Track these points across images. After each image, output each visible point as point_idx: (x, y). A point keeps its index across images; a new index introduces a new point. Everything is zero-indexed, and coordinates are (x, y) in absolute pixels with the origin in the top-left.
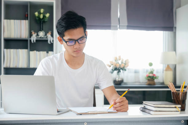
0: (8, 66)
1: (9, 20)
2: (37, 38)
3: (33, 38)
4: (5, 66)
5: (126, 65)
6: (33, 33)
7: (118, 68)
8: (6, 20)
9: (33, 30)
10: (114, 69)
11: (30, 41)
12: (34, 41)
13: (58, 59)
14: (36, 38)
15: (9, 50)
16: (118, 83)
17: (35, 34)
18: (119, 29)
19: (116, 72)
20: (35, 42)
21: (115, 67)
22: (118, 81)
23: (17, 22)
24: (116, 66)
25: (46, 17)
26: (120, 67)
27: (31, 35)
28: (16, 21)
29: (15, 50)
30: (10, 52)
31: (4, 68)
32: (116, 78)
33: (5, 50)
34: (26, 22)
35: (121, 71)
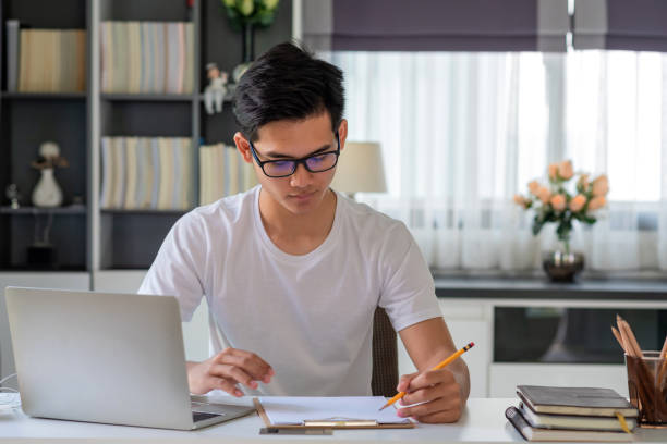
0: (118, 203)
1: (119, 25)
2: (228, 92)
3: (214, 92)
4: (106, 204)
5: (594, 203)
6: (213, 72)
7: (557, 214)
8: (108, 26)
9: (213, 62)
10: (541, 217)
11: (202, 104)
12: (214, 106)
13: (237, 218)
14: (224, 91)
15: (119, 141)
16: (563, 273)
17: (220, 76)
18: (570, 49)
19: (550, 229)
20: (219, 108)
21: (547, 208)
22: (563, 266)
23: (153, 29)
24: (550, 204)
25: (264, 7)
26: (567, 209)
27: (204, 82)
28: (147, 26)
29: (144, 141)
30: (125, 148)
31: (103, 212)
32: (552, 255)
33: (107, 141)
34: (185, 30)
35: (576, 224)
